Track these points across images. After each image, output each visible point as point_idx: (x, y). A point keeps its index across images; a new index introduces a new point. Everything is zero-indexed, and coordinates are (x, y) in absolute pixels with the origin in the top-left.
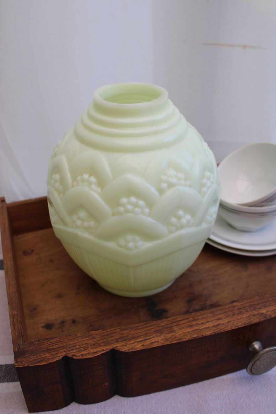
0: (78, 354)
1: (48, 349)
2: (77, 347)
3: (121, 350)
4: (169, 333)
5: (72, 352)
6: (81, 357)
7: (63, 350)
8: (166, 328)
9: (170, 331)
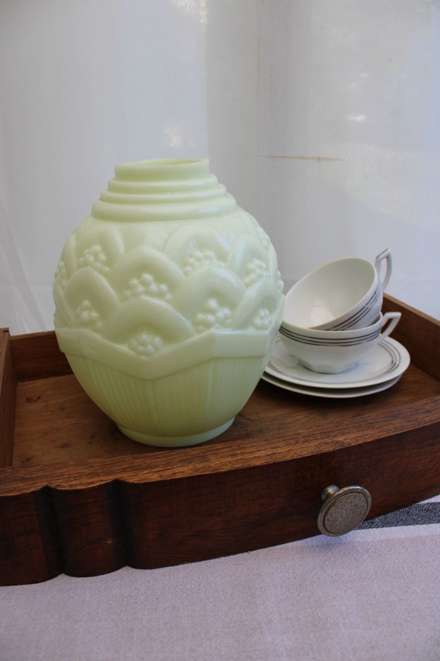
0: (65, 485)
1: (24, 479)
2: (66, 476)
3: (128, 481)
4: (201, 462)
5: (56, 481)
6: (68, 488)
7: (45, 480)
8: (197, 457)
9: (203, 460)
